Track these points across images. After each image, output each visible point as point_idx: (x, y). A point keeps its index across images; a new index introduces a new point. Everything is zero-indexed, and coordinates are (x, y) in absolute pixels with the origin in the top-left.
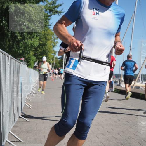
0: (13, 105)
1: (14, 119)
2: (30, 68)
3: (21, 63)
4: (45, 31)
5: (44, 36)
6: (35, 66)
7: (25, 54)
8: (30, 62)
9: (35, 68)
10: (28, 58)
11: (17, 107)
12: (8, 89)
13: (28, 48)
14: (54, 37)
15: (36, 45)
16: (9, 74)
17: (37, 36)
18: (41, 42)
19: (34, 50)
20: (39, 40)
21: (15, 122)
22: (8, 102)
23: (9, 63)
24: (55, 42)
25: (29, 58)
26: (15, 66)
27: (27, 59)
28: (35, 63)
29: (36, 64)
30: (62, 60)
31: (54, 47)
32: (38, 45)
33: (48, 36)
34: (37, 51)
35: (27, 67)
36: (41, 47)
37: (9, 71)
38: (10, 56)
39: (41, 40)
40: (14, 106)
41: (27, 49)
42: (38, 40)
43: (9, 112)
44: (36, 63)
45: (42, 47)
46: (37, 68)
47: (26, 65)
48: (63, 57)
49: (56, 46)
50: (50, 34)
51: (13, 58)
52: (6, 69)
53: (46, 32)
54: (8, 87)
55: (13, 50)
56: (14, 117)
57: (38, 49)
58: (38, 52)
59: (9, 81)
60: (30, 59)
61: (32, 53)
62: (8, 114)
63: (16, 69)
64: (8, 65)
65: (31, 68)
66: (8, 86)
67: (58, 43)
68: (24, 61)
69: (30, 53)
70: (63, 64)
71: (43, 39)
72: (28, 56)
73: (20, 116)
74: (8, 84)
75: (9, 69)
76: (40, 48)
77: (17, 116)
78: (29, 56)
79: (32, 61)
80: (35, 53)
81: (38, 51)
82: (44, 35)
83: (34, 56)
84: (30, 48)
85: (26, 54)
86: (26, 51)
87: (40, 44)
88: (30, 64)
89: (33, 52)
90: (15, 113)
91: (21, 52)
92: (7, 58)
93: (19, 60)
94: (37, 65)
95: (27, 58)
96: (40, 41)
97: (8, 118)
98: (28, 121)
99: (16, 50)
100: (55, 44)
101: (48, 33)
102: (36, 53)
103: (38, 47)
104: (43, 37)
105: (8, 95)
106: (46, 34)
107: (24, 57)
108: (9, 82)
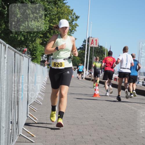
0: (11, 118)
1: (12, 139)
2: (36, 63)
3: (24, 55)
4: (59, 8)
5: (57, 16)
6: (43, 61)
7: (28, 42)
8: (35, 53)
9: (43, 63)
10: (33, 47)
11: (17, 121)
12: (5, 93)
13: (34, 34)
14: (71, 17)
15: (46, 29)
16: (5, 72)
17: (46, 15)
18: (52, 25)
19: (42, 36)
20: (49, 21)
21: (14, 143)
22: (4, 112)
23: (6, 56)
24: (73, 24)
25: (35, 48)
26: (15, 60)
27: (31, 50)
28: (42, 56)
29: (44, 58)
30: (84, 52)
31: (72, 32)
32: (48, 28)
33: (62, 15)
34: (46, 39)
35: (31, 62)
36: (52, 31)
37: (5, 67)
38: (7, 45)
39: (52, 21)
40: (13, 119)
41: (32, 35)
42: (47, 22)
43: (4, 129)
44: (44, 56)
45: (54, 32)
46: (46, 62)
47: (31, 58)
48: (85, 48)
49: (75, 30)
50: (65, 13)
51: (12, 48)
52: (2, 64)
53: (59, 10)
54: (5, 91)
55: (11, 36)
56: (13, 135)
57: (48, 34)
58: (48, 39)
59: (5, 81)
60: (35, 50)
61: (38, 41)
62: (3, 131)
63: (16, 64)
64: (5, 58)
65: (38, 62)
66: (5, 89)
67: (78, 26)
68: (27, 52)
69: (35, 40)
70: (84, 57)
71: (55, 20)
72: (33, 45)
73: (20, 135)
74: (5, 87)
75: (5, 64)
76: (50, 34)
77: (17, 134)
78: (35, 46)
79: (38, 53)
80: (43, 41)
81: (48, 37)
82: (57, 14)
83: (41, 46)
84: (35, 34)
85: (30, 43)
86: (30, 38)
87: (50, 28)
88: (36, 57)
89: (40, 39)
90: (14, 130)
91: (23, 38)
92: (3, 48)
93: (20, 51)
94: (46, 59)
95: (31, 48)
96: (51, 23)
97: (3, 136)
98: (32, 142)
99: (15, 36)
100: (73, 27)
101: (63, 11)
102: (45, 41)
103: (48, 32)
104: (55, 16)
105: (4, 103)
106: (59, 12)
107: (27, 47)
108: (5, 84)
